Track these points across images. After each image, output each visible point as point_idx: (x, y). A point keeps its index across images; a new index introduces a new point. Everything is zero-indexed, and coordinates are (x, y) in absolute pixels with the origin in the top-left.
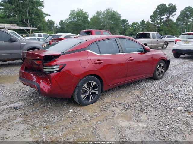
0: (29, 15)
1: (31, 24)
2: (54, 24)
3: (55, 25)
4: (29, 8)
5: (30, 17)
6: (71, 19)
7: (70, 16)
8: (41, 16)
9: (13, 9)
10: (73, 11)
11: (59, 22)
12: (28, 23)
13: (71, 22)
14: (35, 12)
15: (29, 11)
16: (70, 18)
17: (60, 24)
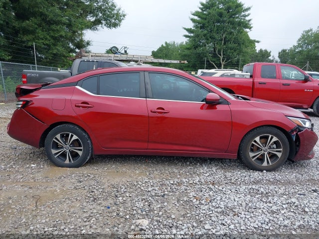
0: (225, 44)
1: (225, 56)
2: (269, 57)
3: (271, 58)
4: (226, 32)
5: (225, 46)
6: (302, 47)
7: (299, 40)
8: (243, 44)
9: (205, 35)
10: (308, 31)
11: (279, 53)
12: (221, 55)
13: (300, 52)
14: (235, 38)
15: (225, 38)
16: (299, 44)
17: (279, 57)
